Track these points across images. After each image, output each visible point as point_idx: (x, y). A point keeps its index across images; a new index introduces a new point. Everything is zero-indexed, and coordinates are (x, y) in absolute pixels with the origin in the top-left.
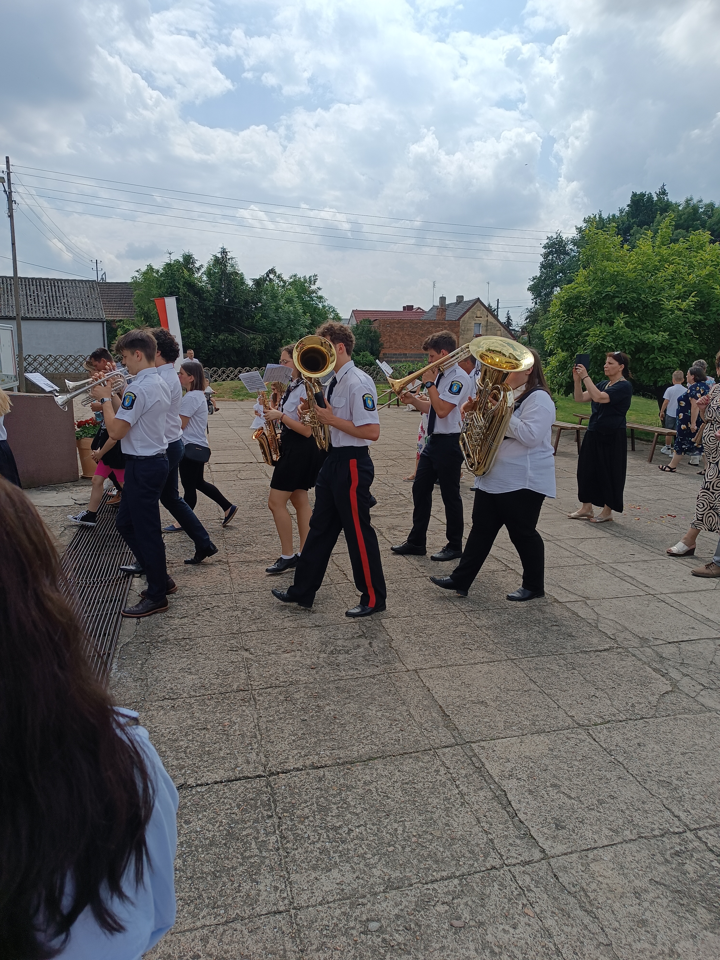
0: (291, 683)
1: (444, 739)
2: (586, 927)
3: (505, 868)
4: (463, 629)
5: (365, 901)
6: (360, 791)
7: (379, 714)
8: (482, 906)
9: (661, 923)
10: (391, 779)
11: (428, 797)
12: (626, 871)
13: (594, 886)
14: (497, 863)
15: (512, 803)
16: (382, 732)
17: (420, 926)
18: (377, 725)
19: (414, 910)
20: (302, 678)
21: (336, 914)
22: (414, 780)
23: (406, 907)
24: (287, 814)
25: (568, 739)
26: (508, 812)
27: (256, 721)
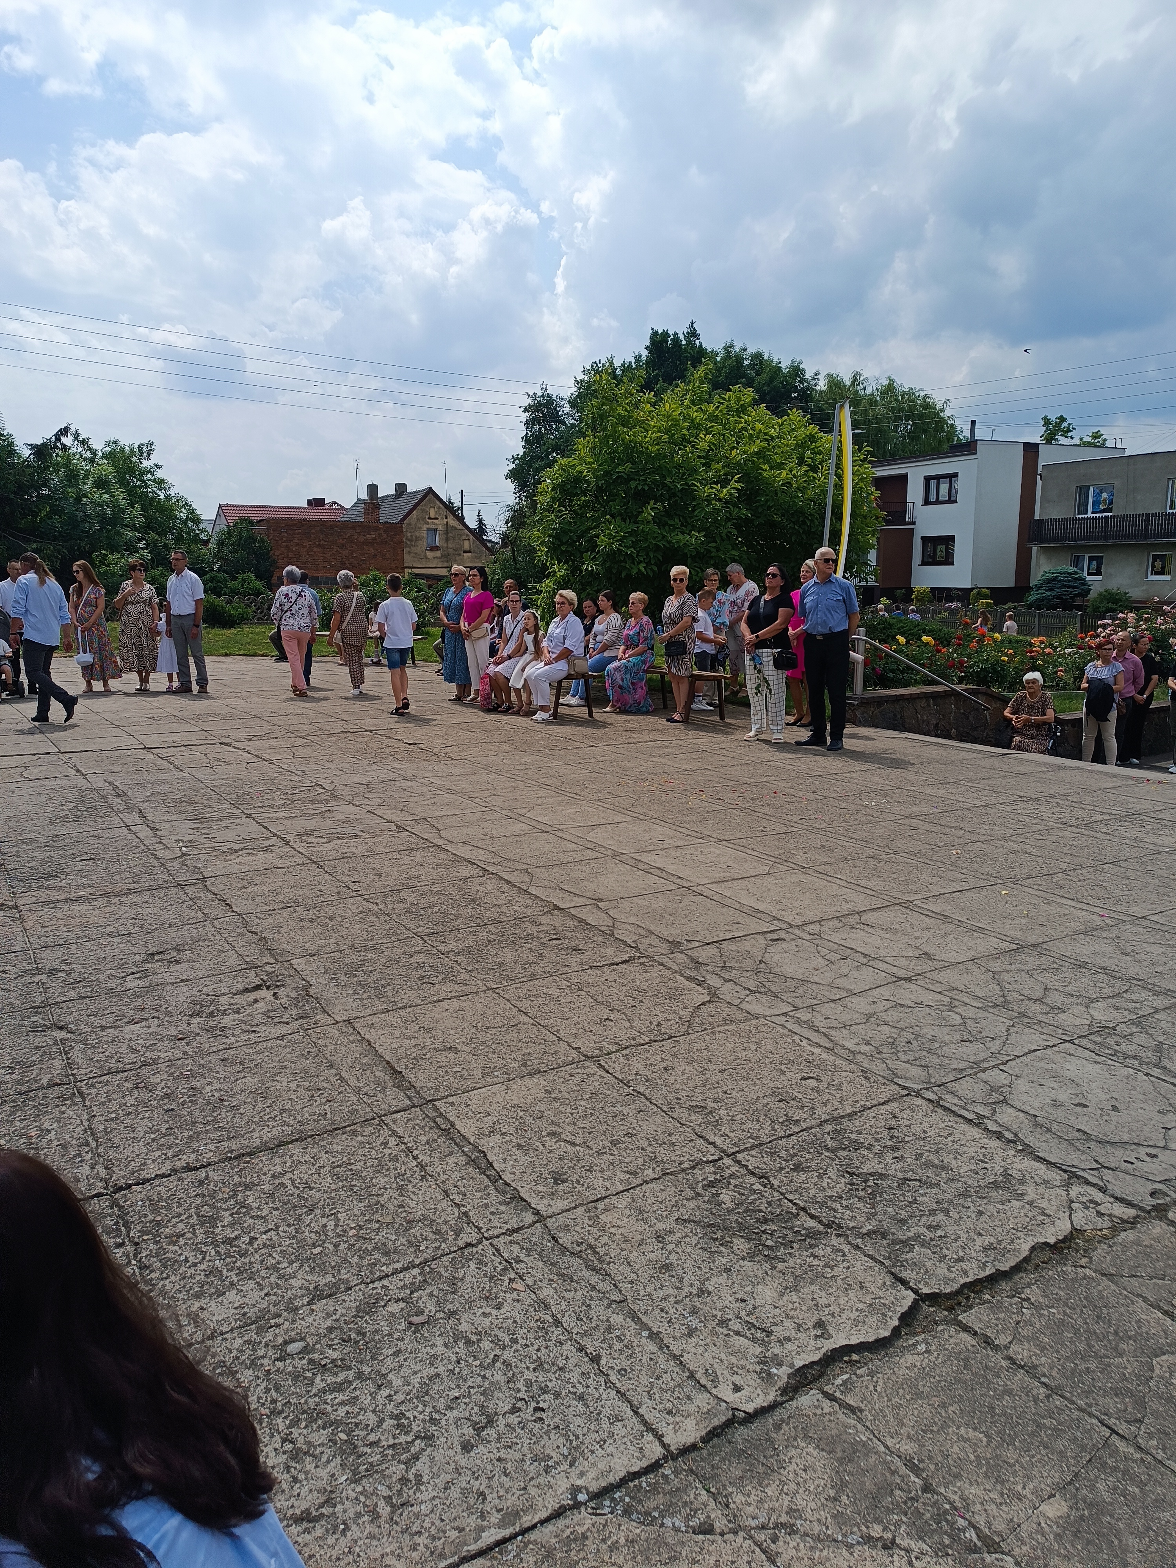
0: (145, 1064)
1: (394, 1102)
2: (594, 1288)
3: (485, 1242)
4: (421, 958)
5: (281, 1320)
6: (267, 1188)
7: (293, 1085)
8: (452, 1293)
9: (688, 1264)
10: (314, 1165)
11: (372, 1178)
12: (646, 1215)
13: (605, 1239)
14: (474, 1237)
15: (495, 1165)
16: (298, 1108)
17: (364, 1334)
18: (290, 1099)
19: (355, 1317)
20: (162, 1055)
21: (236, 1346)
22: (350, 1159)
23: (342, 1315)
24: (150, 1237)
25: (571, 1075)
26: (488, 1176)
27: (86, 1124)
